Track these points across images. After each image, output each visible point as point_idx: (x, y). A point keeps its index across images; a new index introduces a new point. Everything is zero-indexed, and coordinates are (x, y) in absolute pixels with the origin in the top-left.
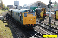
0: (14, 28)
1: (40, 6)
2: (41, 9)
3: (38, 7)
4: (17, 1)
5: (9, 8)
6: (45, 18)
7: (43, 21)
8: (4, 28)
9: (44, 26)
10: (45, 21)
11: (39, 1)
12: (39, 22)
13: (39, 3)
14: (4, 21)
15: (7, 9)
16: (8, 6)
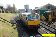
0: (21, 31)
1: (51, 9)
2: (50, 12)
3: (48, 10)
4: (27, 5)
5: (20, 11)
6: (55, 21)
7: (51, 24)
8: (12, 31)
9: (51, 29)
10: (54, 24)
11: (49, 4)
12: (47, 25)
13: (49, 5)
14: (14, 24)
15: (19, 12)
16: (20, 10)
